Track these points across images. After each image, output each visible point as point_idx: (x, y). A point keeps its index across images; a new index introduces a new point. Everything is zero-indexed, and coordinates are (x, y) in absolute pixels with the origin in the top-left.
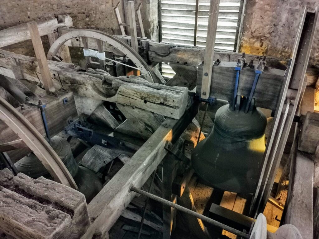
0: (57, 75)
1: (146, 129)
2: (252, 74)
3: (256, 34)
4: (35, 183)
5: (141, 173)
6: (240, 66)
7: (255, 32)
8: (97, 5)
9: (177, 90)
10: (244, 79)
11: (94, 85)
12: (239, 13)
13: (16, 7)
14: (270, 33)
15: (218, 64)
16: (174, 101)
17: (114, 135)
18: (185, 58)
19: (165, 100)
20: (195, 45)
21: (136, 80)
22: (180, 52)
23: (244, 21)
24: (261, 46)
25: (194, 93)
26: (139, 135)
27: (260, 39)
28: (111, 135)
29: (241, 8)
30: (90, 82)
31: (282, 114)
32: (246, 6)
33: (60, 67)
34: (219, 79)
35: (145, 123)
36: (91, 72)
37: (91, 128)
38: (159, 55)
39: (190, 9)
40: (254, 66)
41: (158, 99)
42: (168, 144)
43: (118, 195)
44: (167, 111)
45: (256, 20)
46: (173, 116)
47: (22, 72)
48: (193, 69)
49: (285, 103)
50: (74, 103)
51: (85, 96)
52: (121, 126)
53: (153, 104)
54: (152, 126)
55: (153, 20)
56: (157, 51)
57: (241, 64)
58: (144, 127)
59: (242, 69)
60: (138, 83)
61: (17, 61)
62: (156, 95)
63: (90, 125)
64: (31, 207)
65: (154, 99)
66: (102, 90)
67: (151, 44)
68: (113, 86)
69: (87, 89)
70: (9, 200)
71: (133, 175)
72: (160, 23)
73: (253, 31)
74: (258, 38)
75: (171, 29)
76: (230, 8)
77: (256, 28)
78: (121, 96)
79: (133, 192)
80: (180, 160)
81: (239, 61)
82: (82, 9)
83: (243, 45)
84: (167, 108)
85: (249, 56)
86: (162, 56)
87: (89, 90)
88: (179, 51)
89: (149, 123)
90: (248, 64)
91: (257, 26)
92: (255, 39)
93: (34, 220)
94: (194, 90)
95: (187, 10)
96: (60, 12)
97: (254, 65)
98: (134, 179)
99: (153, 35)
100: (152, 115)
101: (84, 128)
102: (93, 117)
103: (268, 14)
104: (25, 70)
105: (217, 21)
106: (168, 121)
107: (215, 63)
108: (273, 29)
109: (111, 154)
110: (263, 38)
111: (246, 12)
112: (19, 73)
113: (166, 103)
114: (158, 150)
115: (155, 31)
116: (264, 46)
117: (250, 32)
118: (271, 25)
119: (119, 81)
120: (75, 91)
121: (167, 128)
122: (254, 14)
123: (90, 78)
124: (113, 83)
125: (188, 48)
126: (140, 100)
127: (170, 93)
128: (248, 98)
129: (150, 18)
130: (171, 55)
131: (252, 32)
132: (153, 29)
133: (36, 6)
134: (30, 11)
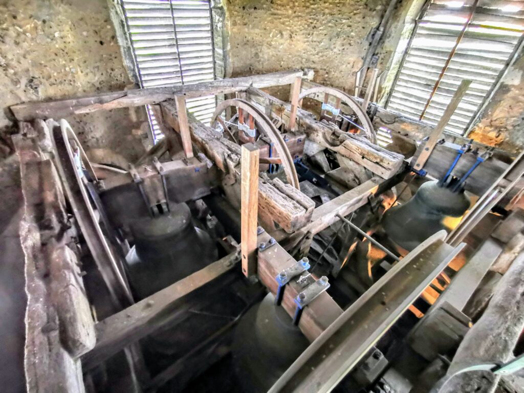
0: (298, 119)
1: (354, 180)
2: (473, 160)
3: (497, 123)
4: (286, 186)
5: (346, 207)
6: (464, 150)
7: (495, 121)
8: (339, 64)
9: (394, 156)
10: (463, 162)
11: (325, 133)
12: (485, 97)
13: (275, 57)
14: (514, 126)
15: (442, 144)
16: (389, 163)
17: (325, 176)
18: (408, 130)
19: (382, 161)
20: (420, 120)
21: (361, 139)
22: (405, 124)
23: (487, 107)
24: (497, 137)
25: (408, 163)
26: (346, 183)
27: (499, 129)
28: (323, 176)
29: (489, 93)
30: (323, 131)
31: (487, 197)
32: (497, 92)
33: (302, 114)
34: (437, 156)
35: (355, 175)
36: (324, 123)
37: (308, 166)
38: (383, 121)
39: (429, 83)
40: (478, 154)
41: (376, 158)
42: (371, 196)
43: (329, 214)
44: (378, 171)
45: (503, 110)
46: (383, 176)
47: (271, 110)
48: (412, 142)
49: (495, 189)
50: (304, 144)
51: (314, 141)
52: (333, 172)
53: (369, 161)
54: (360, 179)
55: (386, 86)
56: (382, 118)
57: (466, 149)
58: (353, 178)
59: (465, 153)
60: (361, 141)
61: (271, 101)
62: (375, 154)
63: (308, 164)
64: (283, 198)
65: (371, 158)
66: (329, 139)
67: (379, 110)
68: (339, 138)
69: (317, 135)
70: (271, 190)
71: (342, 206)
72: (392, 90)
74: (496, 127)
75: (401, 99)
76: (476, 90)
77: (499, 116)
78: (344, 148)
79: (337, 217)
80: (373, 213)
81: (464, 146)
82: (325, 66)
84: (380, 167)
85: (477, 143)
86: (386, 123)
87: (319, 137)
88: (404, 122)
89: (358, 176)
90: (473, 150)
91: (502, 115)
92: (492, 129)
93: (285, 205)
94: (409, 160)
95: (425, 83)
96: (306, 66)
97: (478, 152)
98: (341, 209)
99: (380, 101)
100: (364, 170)
101: (303, 165)
102: (312, 159)
103: (520, 105)
104: (274, 110)
105: (460, 102)
106: (377, 178)
107: (440, 142)
108: (520, 122)
109: (314, 191)
110: (502, 129)
111: (493, 98)
112: (269, 111)
113: (381, 163)
114: (363, 197)
115: (384, 98)
116: (500, 137)
117: (489, 120)
118: (519, 118)
119: (346, 135)
120: (308, 135)
121: (375, 183)
122: (502, 102)
123: (324, 128)
124: (341, 136)
125: (415, 122)
126: (359, 155)
127: (387, 156)
128: (460, 180)
129: (384, 84)
130: (395, 124)
132: (383, 96)
133: (290, 58)
134: (284, 61)
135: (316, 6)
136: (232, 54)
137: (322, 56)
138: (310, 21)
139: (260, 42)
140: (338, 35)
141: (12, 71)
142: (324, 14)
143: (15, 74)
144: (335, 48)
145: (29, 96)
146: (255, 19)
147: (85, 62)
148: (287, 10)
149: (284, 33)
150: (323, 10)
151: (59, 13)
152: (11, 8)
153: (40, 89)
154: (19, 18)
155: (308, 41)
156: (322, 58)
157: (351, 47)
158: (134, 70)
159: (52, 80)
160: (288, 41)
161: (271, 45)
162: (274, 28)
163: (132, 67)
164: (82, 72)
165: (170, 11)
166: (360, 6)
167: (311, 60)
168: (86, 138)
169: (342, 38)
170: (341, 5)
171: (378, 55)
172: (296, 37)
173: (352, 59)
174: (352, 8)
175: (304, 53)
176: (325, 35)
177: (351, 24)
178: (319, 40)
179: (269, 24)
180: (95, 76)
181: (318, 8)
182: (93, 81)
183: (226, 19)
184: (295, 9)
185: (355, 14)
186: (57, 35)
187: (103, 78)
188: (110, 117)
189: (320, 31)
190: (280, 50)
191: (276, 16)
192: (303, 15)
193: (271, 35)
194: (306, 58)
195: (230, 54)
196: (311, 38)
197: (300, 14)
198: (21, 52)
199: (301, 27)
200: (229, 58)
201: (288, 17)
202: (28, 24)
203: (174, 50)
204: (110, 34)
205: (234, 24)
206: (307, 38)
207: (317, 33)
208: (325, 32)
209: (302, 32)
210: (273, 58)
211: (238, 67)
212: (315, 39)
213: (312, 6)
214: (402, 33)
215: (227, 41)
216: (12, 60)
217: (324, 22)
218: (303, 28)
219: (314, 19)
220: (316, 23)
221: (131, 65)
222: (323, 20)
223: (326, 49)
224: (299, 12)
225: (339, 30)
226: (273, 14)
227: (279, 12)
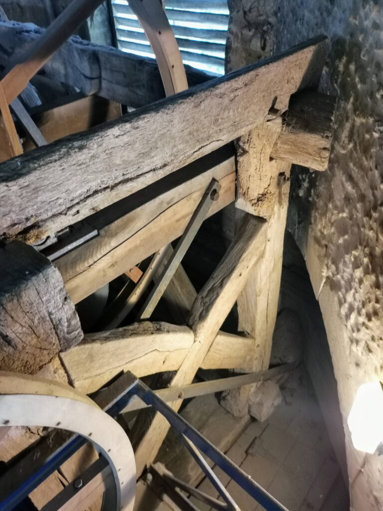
73: (247, 9)
83: (231, 44)
131: (245, 13)
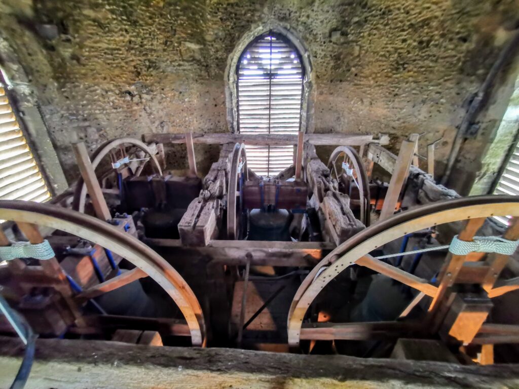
9: (353, 223)
16: (338, 228)
21: (343, 199)
44: (335, 235)
53: (331, 223)
55: (490, 163)
56: (428, 193)
60: (340, 202)
72: (501, 169)
78: (323, 205)
82: (407, 132)
86: (430, 200)
99: (480, 180)
106: (330, 244)
115: (486, 177)
123: (320, 183)
127: (342, 220)
129: (484, 160)
132: (485, 174)
133: (368, 123)
134: (363, 125)
135: (398, 75)
136: (316, 117)
137: (404, 123)
138: (392, 89)
139: (343, 108)
140: (424, 102)
141: (153, 116)
142: (407, 83)
143: (154, 118)
144: (419, 114)
145: (158, 130)
146: (340, 90)
147: (201, 116)
148: (369, 81)
149: (364, 100)
150: (406, 79)
151: (193, 88)
152: (162, 84)
153: (165, 128)
154: (165, 90)
155: (388, 108)
156: (403, 125)
157: (441, 114)
158: (232, 124)
159: (175, 124)
160: (368, 108)
161: (351, 111)
162: (355, 96)
163: (232, 121)
164: (197, 121)
165: (269, 86)
166: (453, 71)
167: (391, 126)
168: (185, 161)
169: (429, 105)
170: (427, 73)
171: (480, 124)
172: (376, 104)
173: (442, 127)
174: (442, 74)
175: (384, 119)
176: (408, 102)
177: (440, 90)
178: (401, 106)
179: (352, 93)
180: (206, 124)
181: (401, 77)
182: (203, 128)
183: (312, 90)
184: (376, 80)
185: (446, 81)
186: (186, 100)
187: (212, 127)
188: (209, 152)
189: (403, 99)
190: (359, 115)
191: (357, 87)
192: (385, 84)
193: (352, 102)
194: (385, 123)
195: (314, 117)
196: (392, 104)
197: (381, 83)
198: (161, 107)
199: (382, 95)
200: (312, 120)
201: (370, 86)
202: (169, 93)
203: (267, 112)
204: (222, 100)
205: (321, 93)
206: (387, 104)
207: (399, 100)
208: (408, 99)
209: (382, 99)
210: (353, 122)
211: (321, 128)
212: (396, 106)
213: (394, 76)
214: (512, 97)
215: (312, 107)
216: (154, 111)
217: (407, 90)
218: (384, 96)
219: (396, 87)
220: (398, 91)
221: (231, 120)
222: (407, 88)
223: (409, 115)
224: (381, 82)
225: (426, 97)
226: (356, 85)
227: (362, 83)
